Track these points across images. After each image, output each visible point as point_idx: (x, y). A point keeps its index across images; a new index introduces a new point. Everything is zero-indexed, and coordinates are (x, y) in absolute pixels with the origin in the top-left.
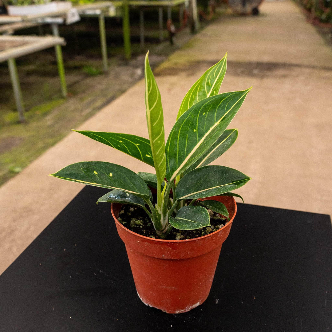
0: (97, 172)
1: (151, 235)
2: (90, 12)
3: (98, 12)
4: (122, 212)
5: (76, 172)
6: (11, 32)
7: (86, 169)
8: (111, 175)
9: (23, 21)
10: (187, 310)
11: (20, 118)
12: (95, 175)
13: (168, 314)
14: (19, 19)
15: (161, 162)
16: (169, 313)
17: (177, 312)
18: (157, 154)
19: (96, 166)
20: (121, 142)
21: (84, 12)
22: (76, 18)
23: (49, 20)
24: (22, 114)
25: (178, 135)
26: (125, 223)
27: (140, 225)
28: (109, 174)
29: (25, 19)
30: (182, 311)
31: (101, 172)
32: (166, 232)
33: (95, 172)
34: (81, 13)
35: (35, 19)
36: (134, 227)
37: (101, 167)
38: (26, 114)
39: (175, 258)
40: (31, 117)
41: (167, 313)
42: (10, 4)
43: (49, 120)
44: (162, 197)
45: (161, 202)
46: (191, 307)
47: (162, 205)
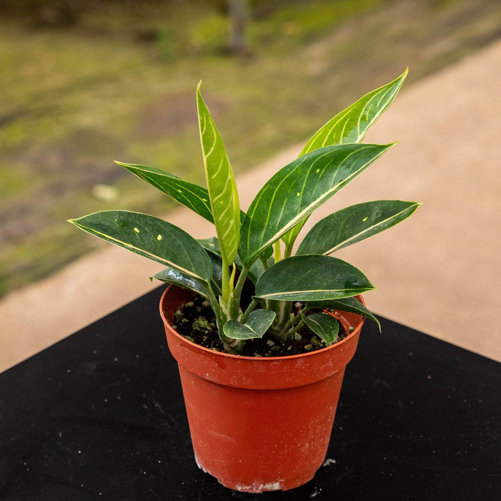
0: (138, 229)
1: (214, 347)
4: (191, 304)
5: (107, 224)
7: (122, 221)
8: (160, 238)
10: (255, 491)
11: (231, 40)
12: (134, 233)
13: (225, 488)
15: (226, 233)
16: (226, 486)
17: (239, 489)
18: (220, 219)
19: (139, 221)
20: (180, 192)
24: (240, 29)
25: (272, 196)
26: (186, 320)
27: (206, 329)
28: (156, 236)
30: (247, 488)
31: (145, 231)
32: (236, 346)
33: (136, 229)
36: (197, 330)
37: (146, 223)
38: (253, 30)
40: (266, 40)
41: (224, 485)
43: (316, 58)
44: (229, 288)
45: (228, 295)
46: (262, 485)
47: (229, 301)
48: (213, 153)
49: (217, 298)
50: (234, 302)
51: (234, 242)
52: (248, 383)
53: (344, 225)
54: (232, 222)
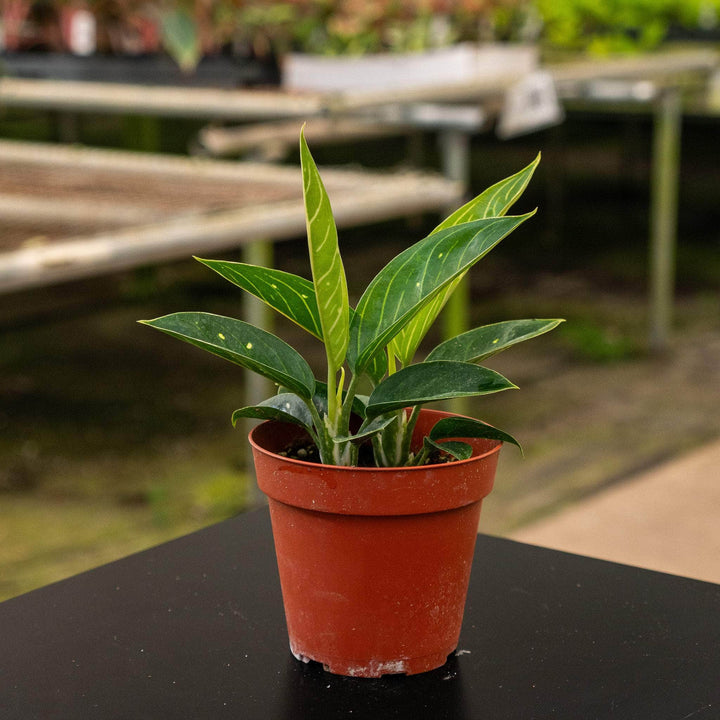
0: (224, 335)
2: (609, 92)
3: (644, 91)
6: (275, 151)
7: (204, 325)
8: (249, 346)
9: (325, 113)
10: (372, 674)
14: (309, 105)
15: (334, 326)
16: (334, 671)
18: (326, 307)
19: (224, 326)
20: (275, 287)
21: (583, 87)
22: (545, 113)
23: (429, 115)
25: (386, 290)
28: (245, 344)
29: (335, 107)
30: (362, 670)
31: (232, 338)
33: (221, 336)
34: (570, 95)
35: (376, 108)
37: (233, 329)
39: (334, 511)
41: (331, 672)
42: (299, 47)
44: (336, 402)
45: (335, 412)
46: (381, 665)
47: (337, 419)
48: (318, 217)
49: (322, 417)
50: (342, 422)
51: (342, 338)
52: (364, 507)
53: (471, 348)
54: (340, 311)
